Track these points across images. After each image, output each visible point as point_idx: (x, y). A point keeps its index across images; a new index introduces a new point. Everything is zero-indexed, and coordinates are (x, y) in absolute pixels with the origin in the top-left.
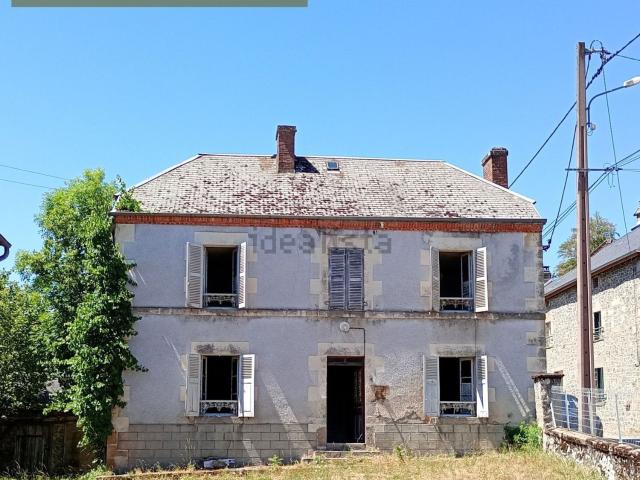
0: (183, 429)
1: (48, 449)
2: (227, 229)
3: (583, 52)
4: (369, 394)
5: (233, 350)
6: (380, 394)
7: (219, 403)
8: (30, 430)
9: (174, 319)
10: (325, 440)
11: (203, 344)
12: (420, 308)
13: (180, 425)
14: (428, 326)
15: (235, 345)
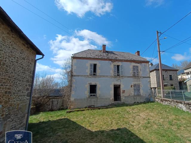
0: (86, 100)
1: (57, 103)
2: (95, 61)
3: (158, 33)
4: (121, 92)
5: (95, 83)
6: (124, 91)
7: (93, 94)
8: (54, 100)
9: (84, 78)
10: (113, 101)
11: (90, 82)
12: (130, 76)
13: (85, 99)
14: (131, 79)
15: (96, 83)
